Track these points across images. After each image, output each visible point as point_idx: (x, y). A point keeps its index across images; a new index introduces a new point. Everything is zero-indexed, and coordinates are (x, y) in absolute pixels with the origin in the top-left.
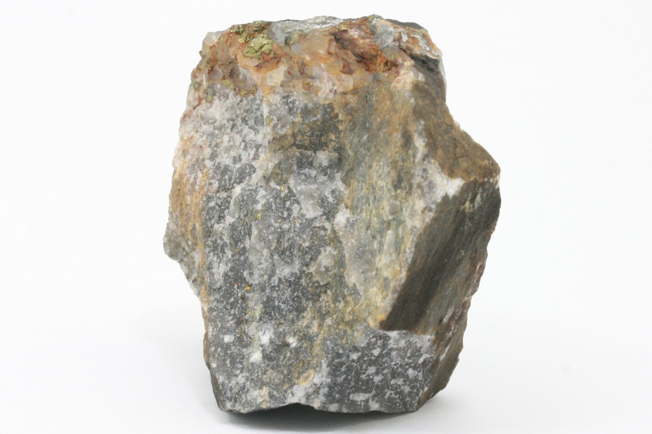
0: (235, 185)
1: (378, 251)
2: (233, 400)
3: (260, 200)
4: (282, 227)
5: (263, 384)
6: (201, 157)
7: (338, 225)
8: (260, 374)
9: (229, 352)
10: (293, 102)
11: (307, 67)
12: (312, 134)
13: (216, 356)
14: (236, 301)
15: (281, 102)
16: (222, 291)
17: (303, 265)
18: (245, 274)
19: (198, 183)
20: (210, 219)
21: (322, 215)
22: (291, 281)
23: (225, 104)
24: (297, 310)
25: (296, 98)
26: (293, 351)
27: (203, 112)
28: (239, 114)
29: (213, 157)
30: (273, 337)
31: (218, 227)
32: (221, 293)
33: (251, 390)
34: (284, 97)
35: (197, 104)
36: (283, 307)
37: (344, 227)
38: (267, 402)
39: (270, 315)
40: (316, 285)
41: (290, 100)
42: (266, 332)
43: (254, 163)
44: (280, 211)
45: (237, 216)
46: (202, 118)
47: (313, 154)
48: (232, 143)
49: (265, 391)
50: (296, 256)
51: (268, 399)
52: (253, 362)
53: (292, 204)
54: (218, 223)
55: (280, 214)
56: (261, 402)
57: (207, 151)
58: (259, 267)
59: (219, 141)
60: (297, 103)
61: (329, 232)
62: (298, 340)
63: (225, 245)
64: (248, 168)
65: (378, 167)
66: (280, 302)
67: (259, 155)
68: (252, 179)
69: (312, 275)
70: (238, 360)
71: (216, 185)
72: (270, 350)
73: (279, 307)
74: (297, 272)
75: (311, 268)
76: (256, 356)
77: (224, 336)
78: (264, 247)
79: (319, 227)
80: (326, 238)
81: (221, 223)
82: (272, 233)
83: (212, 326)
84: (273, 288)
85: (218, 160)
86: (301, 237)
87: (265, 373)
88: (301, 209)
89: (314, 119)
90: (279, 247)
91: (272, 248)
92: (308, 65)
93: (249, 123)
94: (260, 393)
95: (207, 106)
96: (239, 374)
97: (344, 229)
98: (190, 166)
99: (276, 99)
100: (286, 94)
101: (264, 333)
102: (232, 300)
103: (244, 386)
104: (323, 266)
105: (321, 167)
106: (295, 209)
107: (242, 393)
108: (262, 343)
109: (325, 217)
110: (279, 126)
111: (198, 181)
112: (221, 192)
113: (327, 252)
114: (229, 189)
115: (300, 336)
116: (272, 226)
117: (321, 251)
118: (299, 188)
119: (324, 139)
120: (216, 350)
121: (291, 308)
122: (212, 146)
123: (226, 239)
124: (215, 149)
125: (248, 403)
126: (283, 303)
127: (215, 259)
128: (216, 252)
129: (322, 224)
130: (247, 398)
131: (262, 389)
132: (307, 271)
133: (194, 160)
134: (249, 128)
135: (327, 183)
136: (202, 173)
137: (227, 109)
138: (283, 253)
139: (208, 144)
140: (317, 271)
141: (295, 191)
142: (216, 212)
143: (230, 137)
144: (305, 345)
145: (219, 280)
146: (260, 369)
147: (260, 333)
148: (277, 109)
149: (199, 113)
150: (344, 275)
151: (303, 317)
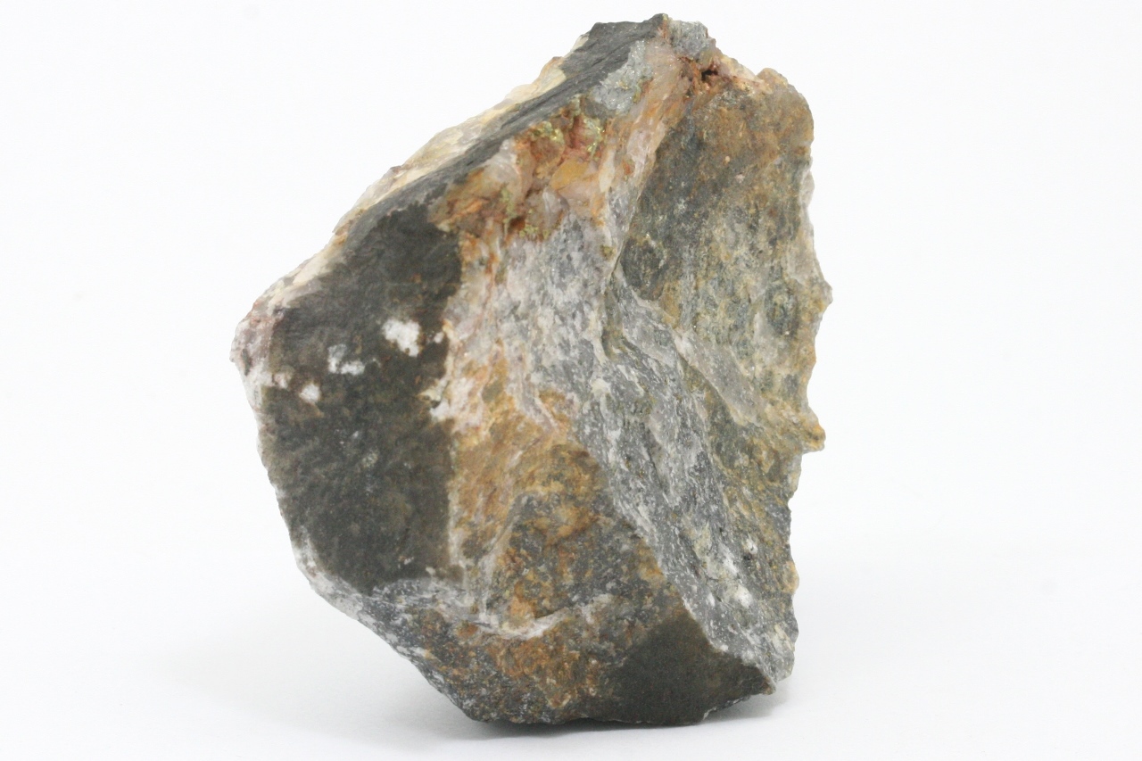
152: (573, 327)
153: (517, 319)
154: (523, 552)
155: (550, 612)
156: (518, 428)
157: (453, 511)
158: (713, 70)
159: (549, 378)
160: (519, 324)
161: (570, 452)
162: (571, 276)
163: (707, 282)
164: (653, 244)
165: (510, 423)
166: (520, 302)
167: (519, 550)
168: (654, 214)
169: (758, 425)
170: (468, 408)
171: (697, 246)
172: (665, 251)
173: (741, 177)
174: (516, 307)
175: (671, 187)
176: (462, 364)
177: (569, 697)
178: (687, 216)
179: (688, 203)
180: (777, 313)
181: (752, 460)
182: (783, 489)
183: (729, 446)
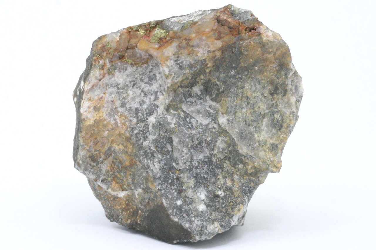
0: (147, 117)
1: (254, 132)
2: (199, 235)
3: (171, 122)
4: (192, 133)
5: (214, 221)
6: (114, 107)
7: (223, 124)
8: (209, 216)
9: (183, 210)
10: (182, 62)
11: (191, 41)
12: (192, 78)
13: (174, 214)
14: (173, 181)
15: (175, 64)
16: (162, 178)
17: (210, 151)
18: (174, 164)
19: (119, 122)
20: (139, 140)
21: (211, 121)
22: (206, 161)
23: (125, 73)
24: (214, 176)
25: (183, 60)
26: (223, 198)
27: (107, 81)
28: (137, 77)
29: (123, 105)
30: (207, 194)
31: (145, 143)
32: (162, 179)
33: (208, 226)
34: (175, 61)
35: (102, 77)
36: (206, 176)
37: (228, 124)
38: (220, 230)
39: (200, 183)
40: (220, 159)
41: (179, 62)
42: (202, 193)
43: (155, 103)
44: (186, 124)
45: (157, 134)
46: (107, 85)
47: (190, 90)
48: (135, 95)
49: (216, 224)
50: (204, 147)
51: (220, 228)
52: (202, 211)
53: (190, 119)
54: (145, 141)
55: (187, 126)
56: (218, 231)
57: (118, 103)
58: (182, 158)
59: (125, 95)
60: (184, 62)
61: (217, 129)
62: (224, 191)
63: (154, 152)
64: (152, 106)
65: (250, 86)
66: (203, 174)
67: (158, 97)
68: (159, 112)
69: (216, 155)
70: (190, 213)
71: (135, 120)
72: (208, 201)
73: (204, 177)
74: (208, 155)
75: (215, 151)
76: (202, 207)
77: (176, 202)
78: (183, 147)
79: (212, 128)
80: (217, 133)
81: (146, 141)
82: (188, 138)
83: (164, 199)
84: (196, 168)
85: (128, 106)
86: (205, 135)
87: (211, 215)
88: (197, 121)
89: (195, 69)
90: (193, 144)
91: (189, 146)
92: (192, 40)
93: (144, 81)
94: (214, 226)
95: (109, 77)
96: (194, 220)
97: (228, 125)
98: (108, 114)
99: (171, 63)
100: (176, 59)
101: (201, 193)
102: (170, 181)
103: (203, 225)
104: (221, 148)
105: (197, 95)
106: (193, 121)
107: (204, 229)
108: (202, 199)
109: (213, 122)
110: (175, 78)
111: (118, 121)
112: (139, 123)
113: (220, 140)
114: (144, 121)
115: (224, 189)
116: (186, 134)
117: (217, 141)
118: (190, 110)
119: (198, 79)
120: (173, 211)
121: (211, 175)
122: (120, 99)
123: (153, 148)
124: (123, 100)
125: (210, 233)
126: (205, 174)
127: (149, 161)
128: (148, 158)
129: (212, 126)
130: (208, 231)
131: (214, 223)
132: (214, 153)
133: (109, 110)
134: (145, 84)
135: (204, 103)
136: (118, 116)
137: (128, 76)
138: (196, 147)
139: (118, 98)
140: (219, 152)
141: (188, 112)
142: (142, 135)
143: (133, 92)
144: (228, 193)
145: (158, 172)
146: (208, 214)
147: (198, 194)
148: (173, 68)
149: (104, 82)
150: (238, 150)
151: (219, 179)
152: (150, 98)
153: (118, 88)
154: (116, 167)
155: (127, 190)
156: (104, 123)
157: (81, 144)
158: (254, 28)
159: (126, 111)
160: (118, 90)
161: (125, 137)
162: (155, 81)
163: (242, 102)
164: (218, 83)
165: (101, 120)
166: (120, 84)
167: (115, 166)
168: (220, 73)
169: (254, 157)
170: (88, 112)
171: (237, 88)
172: (223, 87)
173: (257, 68)
174: (118, 85)
175: (227, 65)
176: (88, 97)
177: (130, 220)
178: (234, 77)
179: (236, 72)
180: (275, 120)
181: (244, 167)
182: (256, 181)
183: (234, 159)
